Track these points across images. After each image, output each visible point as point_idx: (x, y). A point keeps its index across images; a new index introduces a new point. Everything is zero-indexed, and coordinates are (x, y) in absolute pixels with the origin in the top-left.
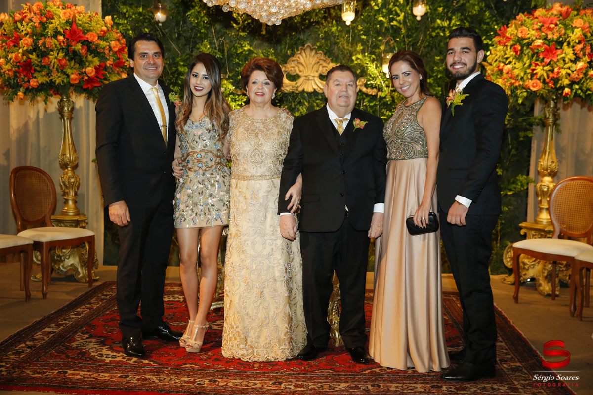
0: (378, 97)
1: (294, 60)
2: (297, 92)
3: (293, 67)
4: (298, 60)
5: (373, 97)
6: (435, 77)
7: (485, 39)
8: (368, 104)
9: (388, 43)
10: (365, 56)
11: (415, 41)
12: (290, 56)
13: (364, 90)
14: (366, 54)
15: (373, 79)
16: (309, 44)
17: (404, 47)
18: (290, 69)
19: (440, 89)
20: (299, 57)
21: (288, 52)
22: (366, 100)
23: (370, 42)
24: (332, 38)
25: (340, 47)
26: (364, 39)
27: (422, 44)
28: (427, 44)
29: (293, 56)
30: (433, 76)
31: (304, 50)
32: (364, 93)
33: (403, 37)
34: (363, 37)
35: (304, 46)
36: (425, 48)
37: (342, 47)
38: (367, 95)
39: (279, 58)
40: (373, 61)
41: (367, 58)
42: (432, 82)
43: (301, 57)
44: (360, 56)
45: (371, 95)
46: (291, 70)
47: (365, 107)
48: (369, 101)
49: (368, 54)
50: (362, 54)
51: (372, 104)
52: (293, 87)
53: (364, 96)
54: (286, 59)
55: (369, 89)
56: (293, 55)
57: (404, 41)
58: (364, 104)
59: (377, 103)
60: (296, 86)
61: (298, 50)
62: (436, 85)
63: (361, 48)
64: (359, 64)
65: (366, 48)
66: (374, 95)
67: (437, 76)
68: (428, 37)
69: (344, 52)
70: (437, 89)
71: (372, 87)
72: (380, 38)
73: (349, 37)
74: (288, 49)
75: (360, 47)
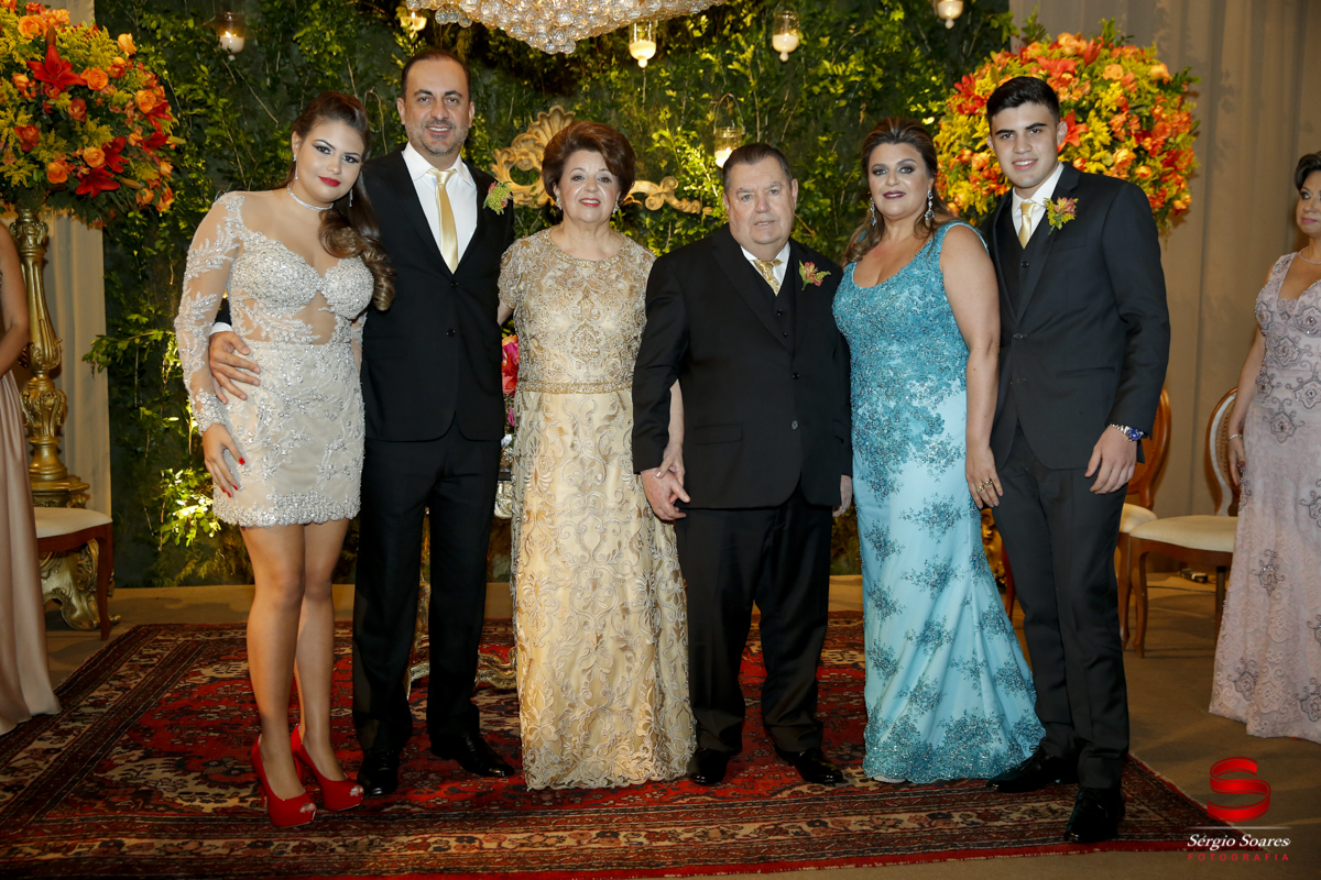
0: (704, 217)
1: (527, 140)
2: (536, 207)
3: (526, 154)
4: (534, 140)
5: (693, 219)
6: (819, 177)
7: (913, 103)
8: (683, 233)
9: (722, 109)
10: (676, 134)
11: (775, 105)
12: (518, 132)
13: (675, 202)
14: (679, 129)
15: (693, 181)
16: (558, 107)
17: (753, 115)
18: (518, 158)
19: (828, 201)
20: (536, 134)
21: (515, 122)
22: (678, 224)
23: (684, 103)
24: (606, 94)
25: (622, 113)
26: (671, 97)
27: (791, 110)
28: (802, 109)
29: (525, 131)
30: (814, 176)
31: (548, 118)
32: (673, 210)
33: (752, 94)
34: (670, 93)
35: (547, 110)
36: (795, 117)
37: (626, 113)
38: (680, 213)
39: (495, 133)
40: (694, 143)
41: (679, 137)
42: (813, 187)
43: (541, 132)
44: (667, 133)
45: (689, 214)
46: (521, 160)
47: (676, 239)
48: (684, 227)
49: (684, 128)
50: (670, 130)
51: (691, 232)
52: (525, 197)
53: (675, 216)
54: (510, 137)
55: (684, 200)
56: (524, 128)
57: (753, 104)
58: (676, 232)
59: (702, 230)
60: (533, 194)
61: (535, 120)
62: (820, 194)
63: (668, 116)
64: (663, 148)
65: (677, 117)
66: (695, 214)
67: (822, 174)
68: (804, 96)
69: (631, 124)
70: (821, 201)
71: (691, 197)
72: (706, 95)
73: (641, 92)
74: (514, 115)
75: (665, 115)
